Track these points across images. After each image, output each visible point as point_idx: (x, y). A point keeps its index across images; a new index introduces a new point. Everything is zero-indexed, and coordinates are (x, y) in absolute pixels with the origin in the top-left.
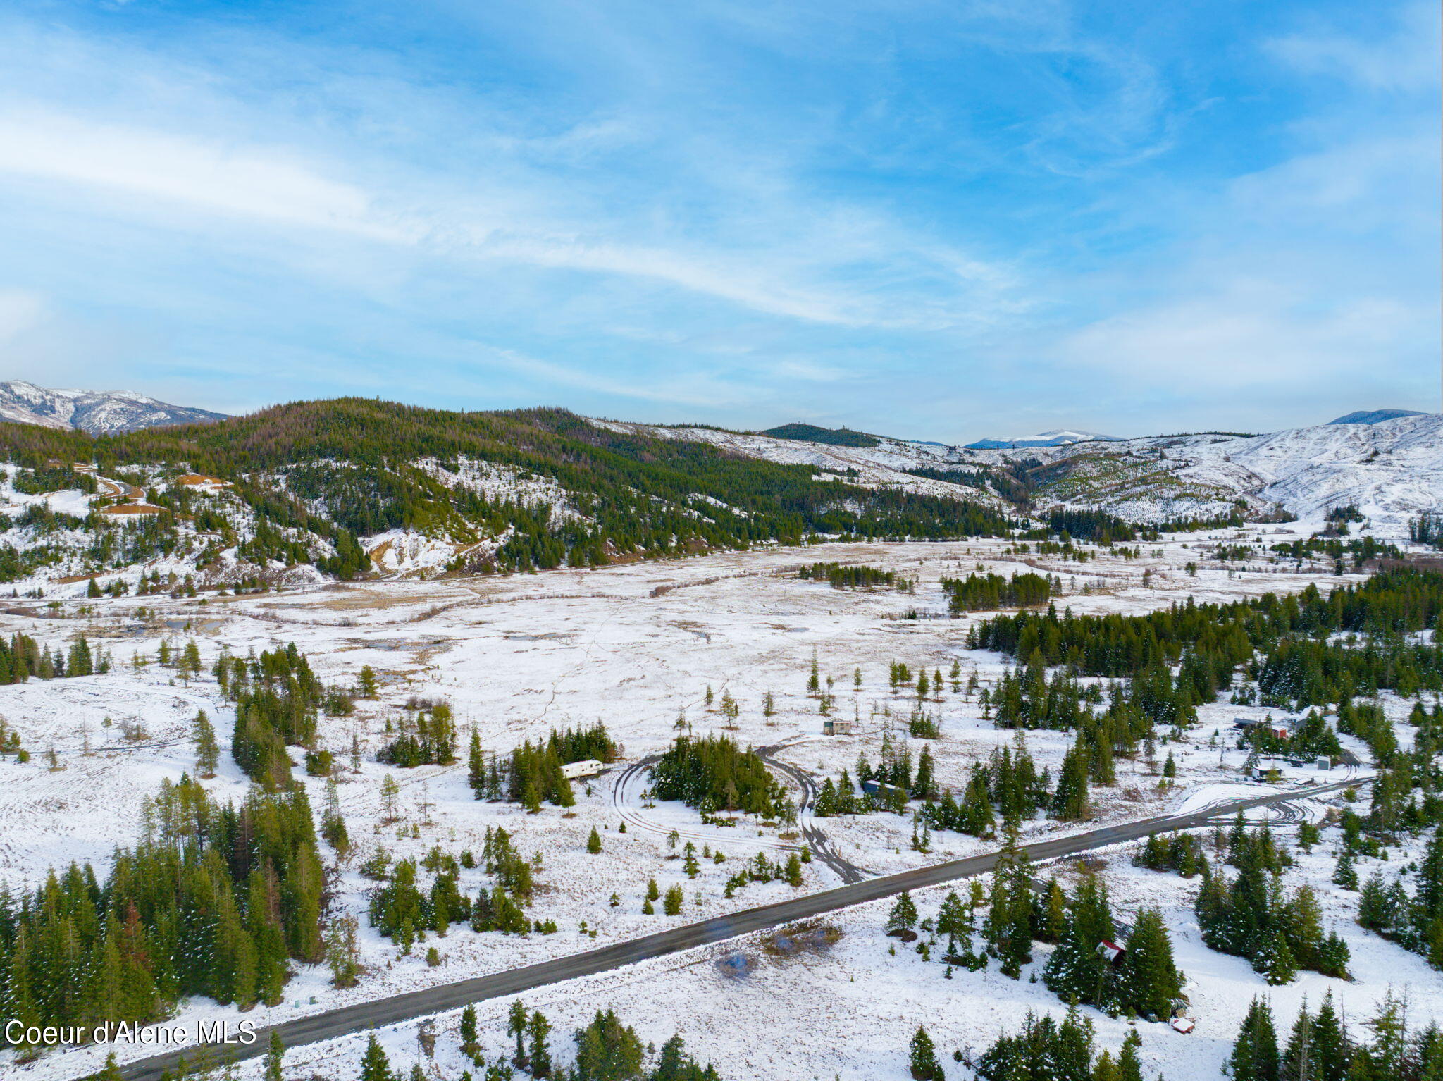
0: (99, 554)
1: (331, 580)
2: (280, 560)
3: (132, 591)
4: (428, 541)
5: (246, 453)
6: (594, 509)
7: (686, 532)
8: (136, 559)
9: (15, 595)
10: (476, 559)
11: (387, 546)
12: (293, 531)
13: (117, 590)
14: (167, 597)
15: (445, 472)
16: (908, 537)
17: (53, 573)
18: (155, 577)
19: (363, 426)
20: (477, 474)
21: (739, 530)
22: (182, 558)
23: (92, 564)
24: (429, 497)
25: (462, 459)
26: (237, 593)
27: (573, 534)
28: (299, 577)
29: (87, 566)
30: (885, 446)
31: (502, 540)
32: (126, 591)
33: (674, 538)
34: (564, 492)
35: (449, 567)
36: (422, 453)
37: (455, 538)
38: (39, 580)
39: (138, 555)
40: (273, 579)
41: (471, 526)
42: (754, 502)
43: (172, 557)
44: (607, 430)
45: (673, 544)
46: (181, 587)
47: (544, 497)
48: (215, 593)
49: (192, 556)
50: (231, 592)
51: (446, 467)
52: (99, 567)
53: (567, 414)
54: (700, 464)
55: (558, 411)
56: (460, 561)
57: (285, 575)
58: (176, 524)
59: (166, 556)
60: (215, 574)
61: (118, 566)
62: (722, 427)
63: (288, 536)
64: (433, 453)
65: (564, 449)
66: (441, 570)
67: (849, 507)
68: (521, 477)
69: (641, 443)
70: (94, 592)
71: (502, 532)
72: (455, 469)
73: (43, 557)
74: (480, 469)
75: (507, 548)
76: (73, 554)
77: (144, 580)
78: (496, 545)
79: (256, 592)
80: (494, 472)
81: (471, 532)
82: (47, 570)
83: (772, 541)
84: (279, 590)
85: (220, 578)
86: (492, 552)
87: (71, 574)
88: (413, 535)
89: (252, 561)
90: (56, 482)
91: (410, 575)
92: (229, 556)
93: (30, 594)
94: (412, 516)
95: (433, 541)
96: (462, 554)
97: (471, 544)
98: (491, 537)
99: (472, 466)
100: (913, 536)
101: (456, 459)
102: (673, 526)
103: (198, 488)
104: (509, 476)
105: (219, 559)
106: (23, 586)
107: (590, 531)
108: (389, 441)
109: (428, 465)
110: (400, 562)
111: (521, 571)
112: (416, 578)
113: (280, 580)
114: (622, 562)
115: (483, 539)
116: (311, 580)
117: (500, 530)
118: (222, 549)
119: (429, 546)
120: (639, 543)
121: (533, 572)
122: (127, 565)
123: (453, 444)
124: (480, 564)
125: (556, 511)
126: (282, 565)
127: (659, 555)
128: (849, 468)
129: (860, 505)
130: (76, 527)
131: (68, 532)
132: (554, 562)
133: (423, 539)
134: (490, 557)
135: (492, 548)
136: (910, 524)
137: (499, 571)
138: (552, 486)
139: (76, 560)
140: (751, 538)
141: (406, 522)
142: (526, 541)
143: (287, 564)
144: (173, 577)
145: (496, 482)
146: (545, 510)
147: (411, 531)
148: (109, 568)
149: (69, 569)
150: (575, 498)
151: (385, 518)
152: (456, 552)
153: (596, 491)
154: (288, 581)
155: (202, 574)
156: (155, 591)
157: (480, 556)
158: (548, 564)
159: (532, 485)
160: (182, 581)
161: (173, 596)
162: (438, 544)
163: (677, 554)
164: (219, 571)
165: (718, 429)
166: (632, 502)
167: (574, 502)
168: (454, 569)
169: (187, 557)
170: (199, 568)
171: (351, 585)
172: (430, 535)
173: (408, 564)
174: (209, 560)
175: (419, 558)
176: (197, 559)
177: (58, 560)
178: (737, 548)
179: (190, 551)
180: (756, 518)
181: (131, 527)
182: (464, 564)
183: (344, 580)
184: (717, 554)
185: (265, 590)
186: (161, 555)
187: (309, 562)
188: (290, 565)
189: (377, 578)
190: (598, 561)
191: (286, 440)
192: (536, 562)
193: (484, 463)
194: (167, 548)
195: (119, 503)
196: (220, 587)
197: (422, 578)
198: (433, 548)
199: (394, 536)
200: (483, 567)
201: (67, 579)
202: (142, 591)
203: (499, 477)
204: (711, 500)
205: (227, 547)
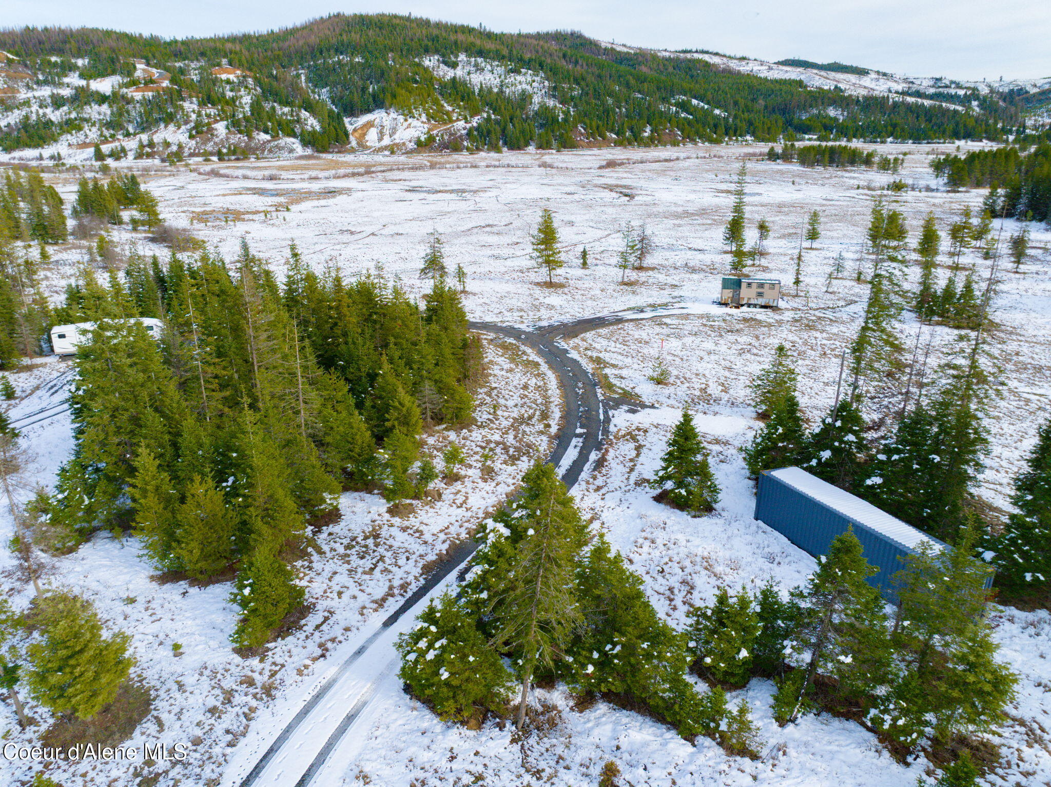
0: (114, 125)
1: (309, 151)
2: (266, 132)
3: (131, 155)
4: (406, 120)
5: (281, 53)
6: (572, 98)
7: (661, 124)
8: (143, 130)
9: (41, 158)
10: (446, 137)
11: (370, 124)
12: (286, 110)
13: (118, 154)
14: (157, 161)
15: (446, 68)
16: (890, 139)
17: (72, 138)
18: (151, 144)
19: (380, 28)
20: (473, 69)
21: (716, 126)
22: (179, 128)
23: (107, 133)
24: (416, 82)
25: (462, 57)
26: (220, 159)
27: (546, 119)
28: (280, 148)
29: (101, 135)
30: (873, 76)
31: (475, 121)
32: (126, 155)
33: (648, 129)
34: (546, 83)
35: (419, 143)
36: (427, 51)
37: (430, 117)
38: (61, 147)
39: (144, 127)
40: (257, 149)
41: (450, 108)
42: (736, 103)
43: (171, 127)
44: (612, 49)
45: (646, 134)
46: (172, 153)
47: (528, 87)
48: (200, 159)
49: (188, 127)
50: (215, 159)
51: (445, 63)
52: (112, 136)
53: (580, 36)
54: (692, 77)
55: (572, 34)
56: (431, 139)
57: (268, 146)
58: (183, 100)
59: (166, 127)
60: (204, 143)
61: (128, 135)
62: (721, 52)
63: (283, 114)
64: (437, 52)
65: (564, 56)
66: (412, 145)
67: (832, 112)
68: (512, 71)
69: (640, 59)
70: (99, 156)
71: (476, 114)
72: (454, 65)
73: (70, 126)
74: (476, 65)
75: (477, 129)
76: (94, 125)
77: (142, 146)
78: (468, 126)
79: (237, 159)
80: (489, 67)
81: (448, 113)
82: (69, 137)
83: (748, 138)
84: (257, 158)
85: (210, 147)
86: (464, 132)
87: (88, 141)
88: (393, 115)
89: (240, 132)
90: (106, 69)
91: (381, 149)
92: (221, 128)
93: (52, 157)
94: (394, 96)
95: (410, 120)
96: (435, 132)
97: (445, 123)
98: (465, 118)
99: (469, 63)
100: (896, 138)
101: (457, 56)
102: (648, 118)
103: (224, 77)
104: (501, 70)
105: (211, 130)
106: (47, 152)
107: (561, 116)
108: (400, 40)
109: (430, 62)
110: (380, 139)
111: (489, 150)
112: (387, 153)
113: (263, 151)
114: (590, 146)
115: (458, 120)
116: (291, 151)
117: (475, 113)
118: (216, 121)
119: (406, 124)
120: (612, 131)
121: (499, 151)
122: (135, 135)
123: (456, 43)
124: (449, 142)
125: (536, 99)
126: (268, 137)
127: (630, 144)
128: (836, 87)
129: (843, 110)
130: (103, 102)
131: (96, 107)
132: (522, 143)
133: (401, 118)
134: (461, 136)
135: (464, 129)
136: (894, 126)
137: (468, 149)
138: (537, 79)
139: (94, 129)
140: (727, 134)
141: (387, 103)
142: (497, 122)
143: (272, 137)
144: (167, 144)
145: (489, 76)
146: (525, 98)
147: (392, 110)
148: (120, 137)
149: (86, 136)
150: (555, 88)
151: (371, 99)
152: (430, 130)
153: (578, 84)
154: (270, 151)
155: (194, 142)
156: (150, 156)
157: (451, 134)
158: (515, 145)
159: (519, 78)
160: (174, 148)
161: (163, 161)
162: (414, 122)
163: (651, 142)
164: (209, 140)
165: (716, 54)
166: (611, 95)
167: (554, 91)
168: (422, 145)
169: (183, 127)
170: (191, 137)
171: (324, 155)
172: (409, 114)
173: (386, 141)
174: (200, 130)
175: (396, 136)
176: (190, 131)
177: (79, 129)
178: (711, 141)
179: (186, 123)
180: (735, 117)
181: (145, 102)
182: (434, 141)
183: (319, 151)
184: (690, 145)
185: (246, 158)
186: (162, 126)
187: (294, 136)
188: (275, 137)
189: (353, 151)
190: (566, 144)
191: (313, 40)
192: (505, 143)
193: (480, 60)
194: (169, 119)
195: (146, 84)
196: (206, 156)
197: (392, 153)
198: (409, 126)
199: (378, 116)
200: (453, 145)
201: (84, 145)
202: (139, 156)
203: (492, 72)
204: (694, 102)
205: (222, 120)
